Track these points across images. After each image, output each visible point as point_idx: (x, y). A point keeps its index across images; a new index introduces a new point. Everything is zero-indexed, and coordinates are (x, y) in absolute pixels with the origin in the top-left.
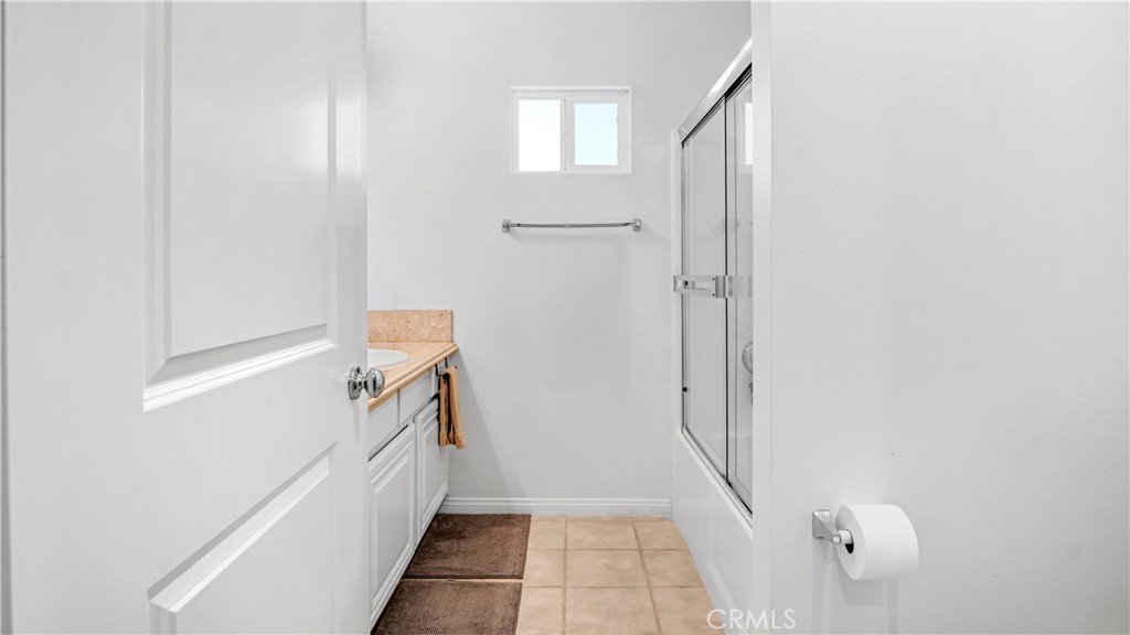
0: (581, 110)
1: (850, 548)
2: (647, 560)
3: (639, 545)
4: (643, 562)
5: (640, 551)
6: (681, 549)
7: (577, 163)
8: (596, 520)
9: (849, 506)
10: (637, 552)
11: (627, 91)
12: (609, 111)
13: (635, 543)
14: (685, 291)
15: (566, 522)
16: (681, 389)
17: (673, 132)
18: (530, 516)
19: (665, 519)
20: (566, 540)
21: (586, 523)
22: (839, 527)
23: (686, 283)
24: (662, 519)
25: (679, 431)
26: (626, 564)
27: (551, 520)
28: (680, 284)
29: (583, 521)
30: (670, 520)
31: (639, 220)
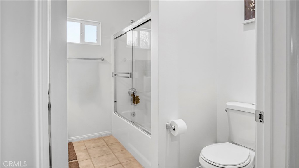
0: (87, 27)
1: (174, 129)
2: (110, 147)
3: (106, 144)
4: (109, 147)
5: (107, 145)
6: (117, 142)
7: (85, 41)
8: (92, 140)
9: (174, 121)
10: (107, 146)
11: (100, 23)
12: (95, 28)
13: (105, 143)
14: (115, 76)
15: (84, 142)
16: (114, 102)
17: (112, 36)
18: (72, 142)
19: (111, 136)
20: (86, 147)
21: (90, 141)
22: (171, 126)
23: (116, 75)
24: (110, 136)
25: (114, 113)
26: (105, 149)
27: (79, 142)
28: (114, 75)
29: (88, 141)
30: (112, 136)
31: (103, 58)
